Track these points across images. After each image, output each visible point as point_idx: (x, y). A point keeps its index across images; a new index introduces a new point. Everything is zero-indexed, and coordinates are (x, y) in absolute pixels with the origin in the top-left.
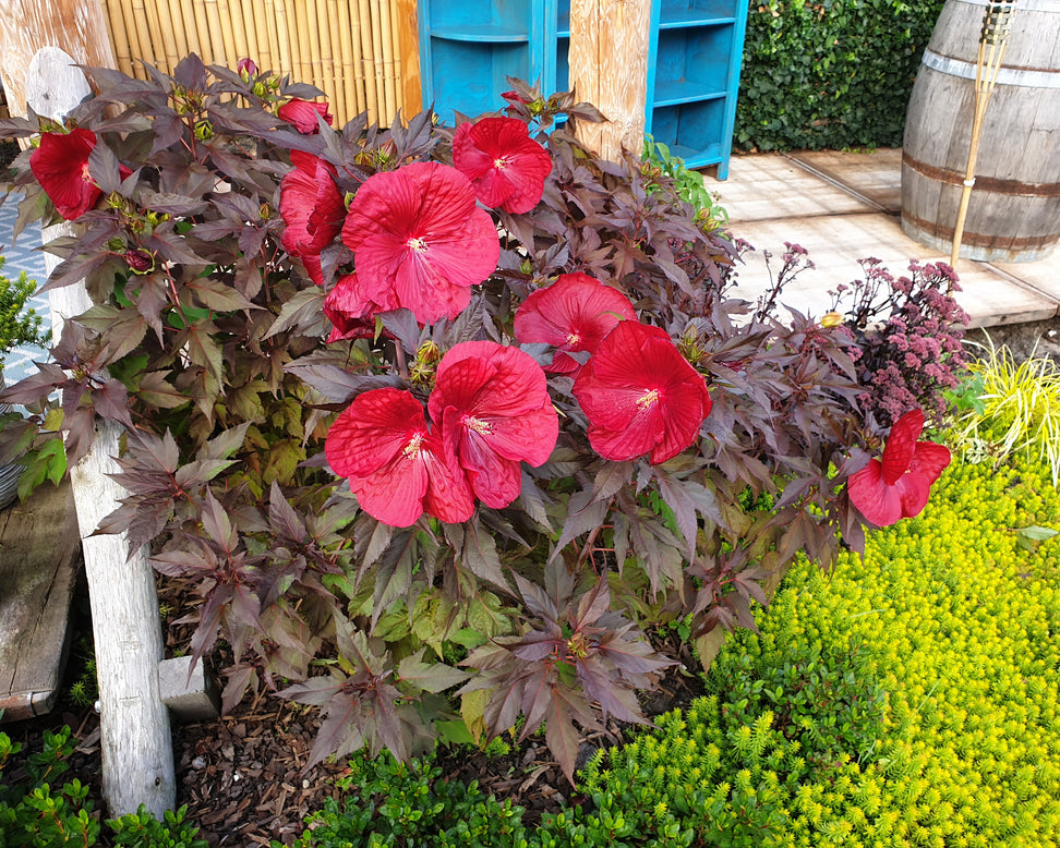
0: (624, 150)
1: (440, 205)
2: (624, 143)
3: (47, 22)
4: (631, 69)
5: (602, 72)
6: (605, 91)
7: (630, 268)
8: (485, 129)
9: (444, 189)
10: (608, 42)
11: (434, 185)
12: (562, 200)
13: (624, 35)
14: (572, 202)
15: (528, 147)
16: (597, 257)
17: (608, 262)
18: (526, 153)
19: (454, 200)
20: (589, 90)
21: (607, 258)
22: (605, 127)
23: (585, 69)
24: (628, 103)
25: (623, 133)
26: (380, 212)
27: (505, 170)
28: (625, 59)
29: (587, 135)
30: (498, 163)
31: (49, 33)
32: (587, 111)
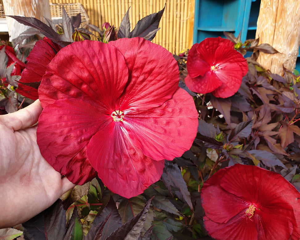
0: (284, 69)
1: (145, 83)
2: (285, 65)
3: (19, 4)
4: (295, 25)
5: (277, 27)
6: (277, 37)
7: (291, 140)
8: (207, 47)
9: (148, 68)
10: (283, 10)
11: (139, 62)
12: (249, 92)
13: (293, 6)
14: (255, 95)
15: (233, 58)
16: (268, 129)
17: (274, 133)
18: (231, 62)
19: (158, 78)
20: (268, 37)
21: (273, 130)
22: (275, 56)
23: (267, 26)
24: (291, 43)
25: (285, 60)
26: (80, 78)
27: (217, 72)
28: (292, 19)
29: (264, 60)
30: (213, 68)
31: (20, 9)
32: (266, 48)
